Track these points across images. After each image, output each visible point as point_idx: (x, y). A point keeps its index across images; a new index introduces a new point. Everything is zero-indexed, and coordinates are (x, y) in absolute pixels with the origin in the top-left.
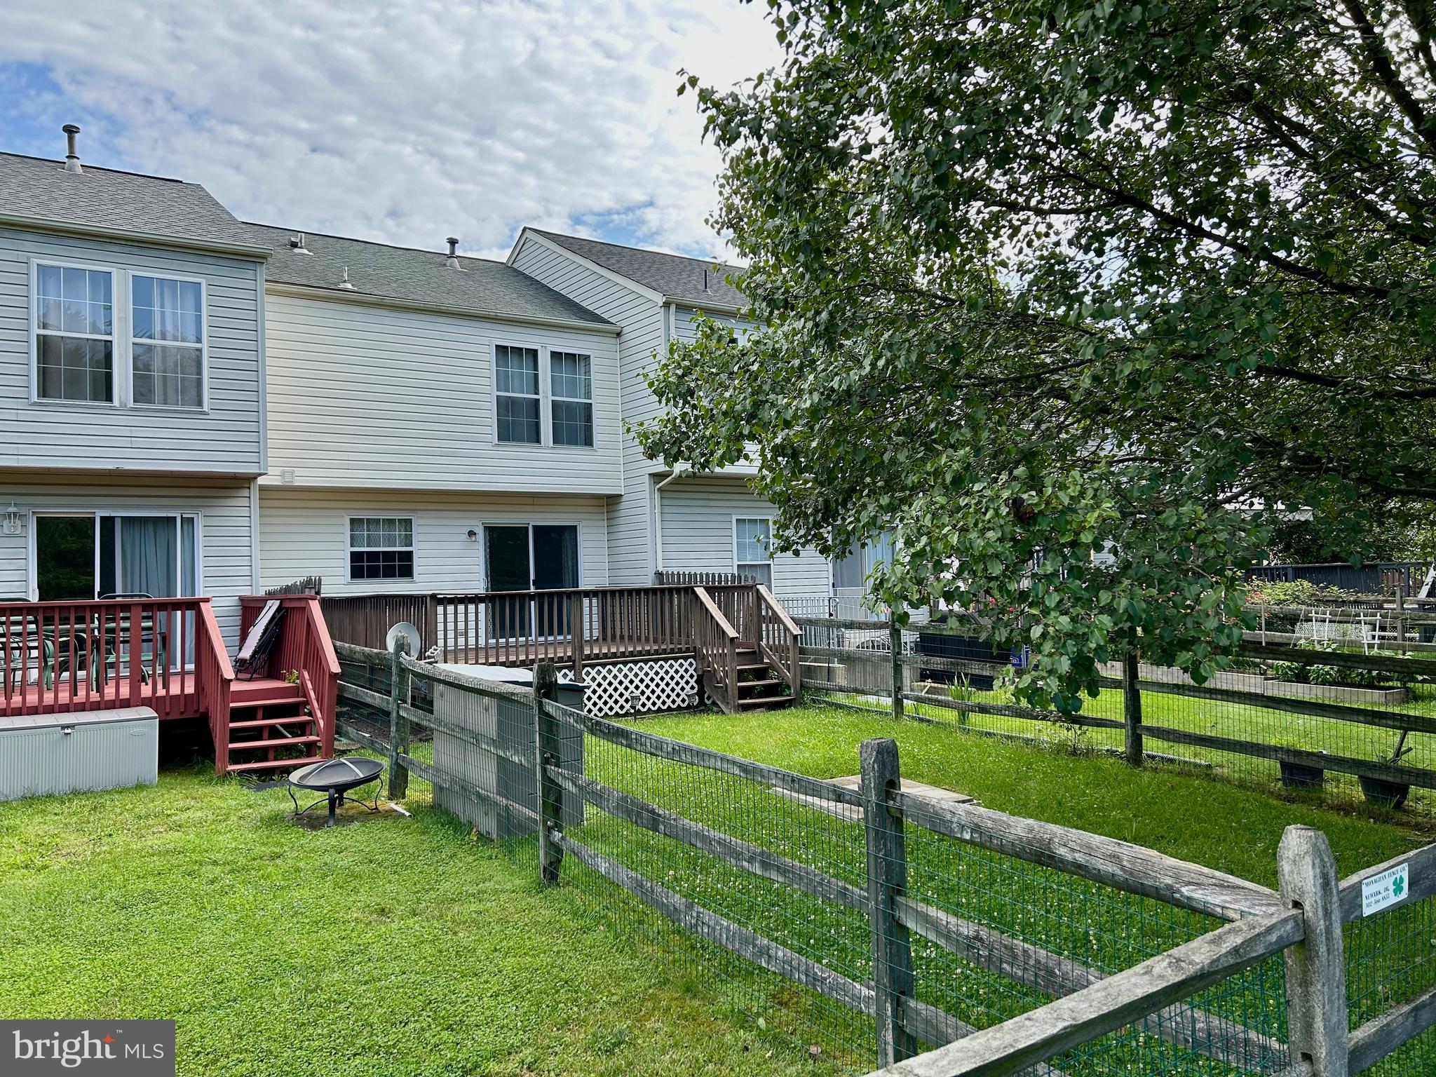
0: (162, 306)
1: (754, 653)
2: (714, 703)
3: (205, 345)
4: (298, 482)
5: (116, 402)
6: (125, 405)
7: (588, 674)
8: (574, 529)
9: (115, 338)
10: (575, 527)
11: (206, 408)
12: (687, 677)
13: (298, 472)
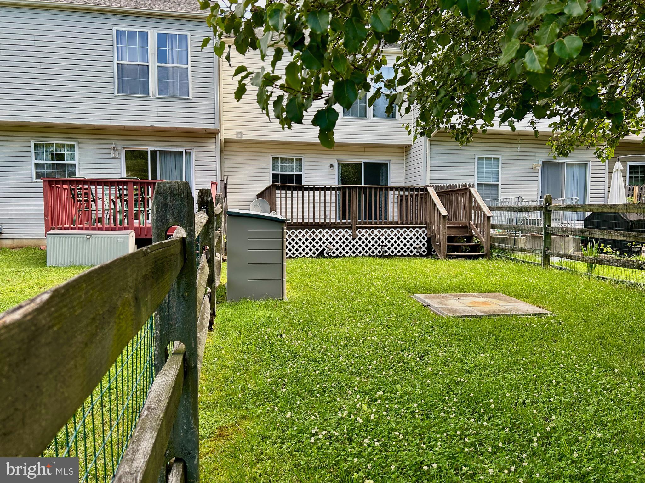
0: (172, 48)
1: (466, 228)
2: (437, 255)
3: (189, 66)
4: (244, 138)
5: (151, 95)
6: (154, 96)
7: (360, 232)
8: (386, 165)
9: (149, 64)
10: (387, 163)
11: (190, 97)
12: (421, 238)
13: (244, 132)
